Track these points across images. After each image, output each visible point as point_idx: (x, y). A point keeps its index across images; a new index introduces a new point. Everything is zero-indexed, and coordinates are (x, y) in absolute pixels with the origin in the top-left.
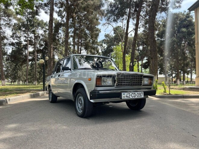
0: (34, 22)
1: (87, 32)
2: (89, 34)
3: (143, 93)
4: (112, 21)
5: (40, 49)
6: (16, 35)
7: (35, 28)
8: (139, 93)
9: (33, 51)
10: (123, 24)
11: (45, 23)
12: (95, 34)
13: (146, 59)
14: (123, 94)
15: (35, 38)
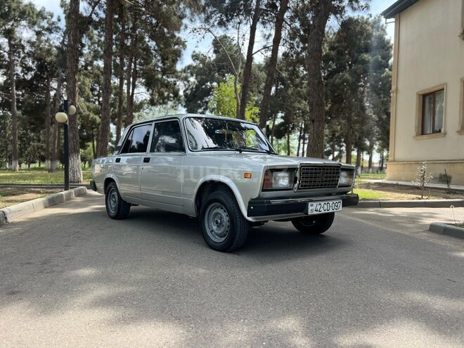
0: (9, 8)
1: (152, 44)
2: (154, 50)
3: (341, 201)
4: (216, 23)
5: (25, 79)
7: (11, 23)
8: (335, 202)
9: (5, 82)
10: (240, 33)
11: (40, 12)
12: (173, 51)
13: (282, 117)
14: (311, 205)
15: (10, 50)
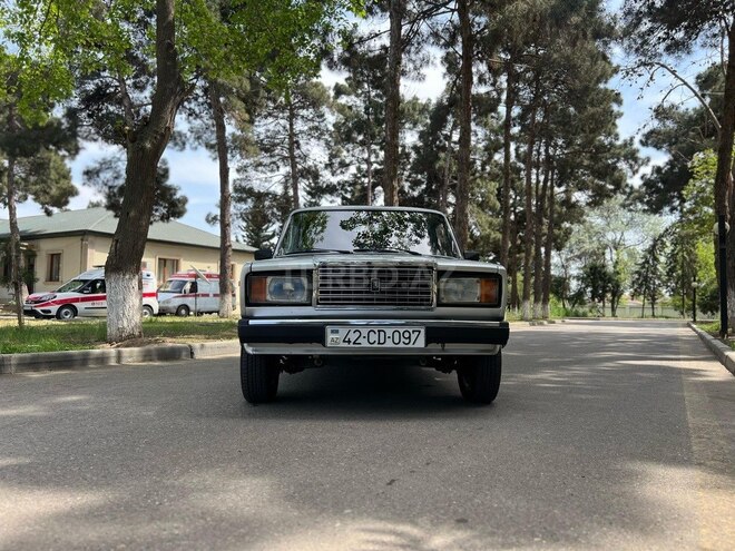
3: (423, 331)
6: (338, 160)
8: (402, 331)
12: (593, 115)
14: (332, 332)
